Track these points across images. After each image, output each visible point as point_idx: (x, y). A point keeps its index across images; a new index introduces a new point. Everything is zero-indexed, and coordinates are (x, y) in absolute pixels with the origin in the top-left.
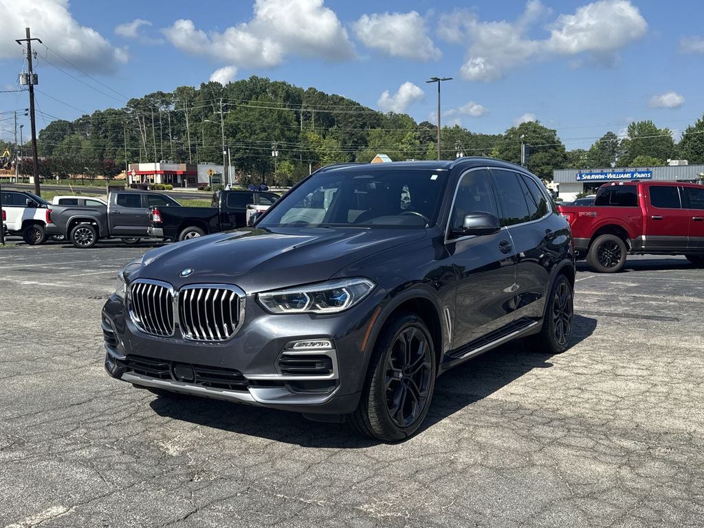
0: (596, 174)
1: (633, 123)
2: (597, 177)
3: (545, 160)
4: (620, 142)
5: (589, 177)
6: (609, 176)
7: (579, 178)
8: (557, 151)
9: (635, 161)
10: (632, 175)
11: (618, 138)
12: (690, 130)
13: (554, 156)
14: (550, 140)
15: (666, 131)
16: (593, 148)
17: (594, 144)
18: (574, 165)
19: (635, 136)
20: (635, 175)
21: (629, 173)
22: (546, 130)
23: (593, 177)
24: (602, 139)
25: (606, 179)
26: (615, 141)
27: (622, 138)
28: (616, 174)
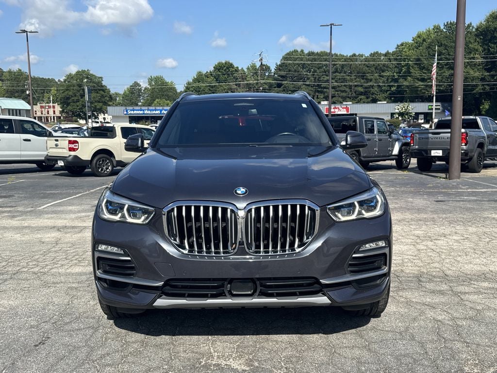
0: (137, 110)
1: (151, 76)
2: (138, 112)
3: (97, 99)
4: (143, 89)
5: (132, 112)
6: (146, 112)
7: (125, 113)
8: (105, 92)
9: (155, 102)
10: (161, 112)
11: (142, 86)
12: (189, 83)
13: (102, 96)
14: (100, 85)
15: (172, 83)
16: (125, 92)
17: (126, 90)
18: (113, 103)
19: (153, 85)
20: (162, 112)
21: (159, 110)
22: (96, 77)
23: (135, 112)
24: (131, 86)
25: (144, 114)
26: (140, 88)
27: (144, 86)
28: (150, 110)
